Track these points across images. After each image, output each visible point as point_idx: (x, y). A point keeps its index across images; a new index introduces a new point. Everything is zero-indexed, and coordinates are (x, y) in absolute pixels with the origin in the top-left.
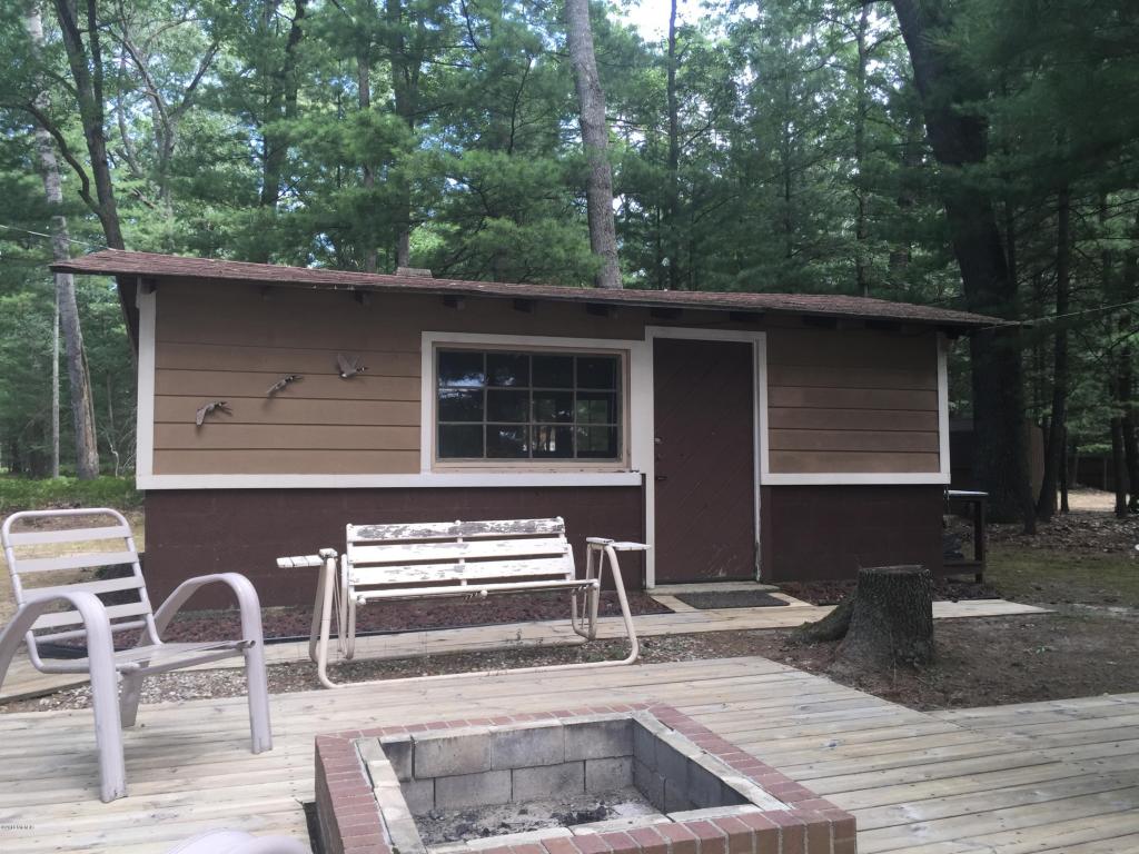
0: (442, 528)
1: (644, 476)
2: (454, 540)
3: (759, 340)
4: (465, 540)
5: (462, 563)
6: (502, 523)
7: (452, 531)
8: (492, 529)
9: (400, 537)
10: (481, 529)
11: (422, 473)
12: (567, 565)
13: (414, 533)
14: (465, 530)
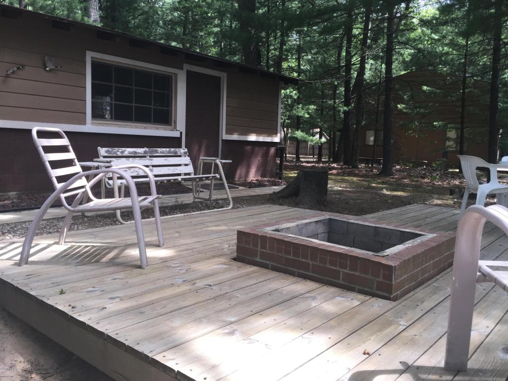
0: (140, 151)
1: (181, 133)
2: (145, 157)
3: (223, 76)
4: (150, 157)
5: (151, 167)
6: (164, 149)
7: (145, 152)
8: (161, 152)
9: (124, 155)
10: (156, 152)
11: (87, 125)
12: (190, 169)
13: (130, 153)
14: (150, 152)
